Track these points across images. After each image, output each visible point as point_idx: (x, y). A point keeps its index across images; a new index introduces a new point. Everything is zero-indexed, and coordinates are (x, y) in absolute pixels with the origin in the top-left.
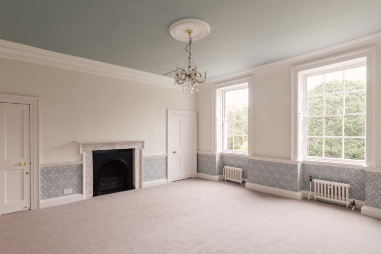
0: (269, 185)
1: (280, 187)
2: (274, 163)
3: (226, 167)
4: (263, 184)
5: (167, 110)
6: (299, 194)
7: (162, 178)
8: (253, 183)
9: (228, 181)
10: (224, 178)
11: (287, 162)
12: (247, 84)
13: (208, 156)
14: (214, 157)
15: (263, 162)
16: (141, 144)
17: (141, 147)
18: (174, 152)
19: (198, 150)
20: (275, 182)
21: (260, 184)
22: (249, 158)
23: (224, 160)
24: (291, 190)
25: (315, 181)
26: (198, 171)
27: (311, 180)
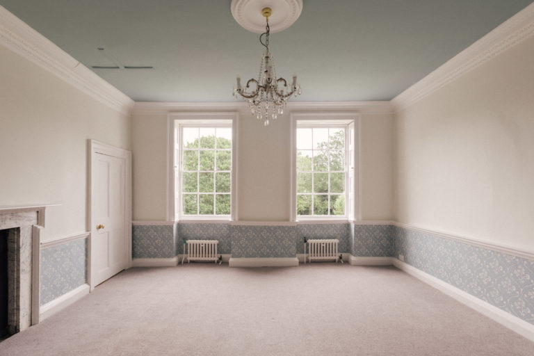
0: (262, 256)
1: (276, 255)
2: (269, 227)
3: (189, 242)
4: (255, 257)
5: (88, 143)
6: (296, 260)
7: (78, 286)
8: (240, 257)
9: (193, 263)
10: (186, 258)
11: (284, 224)
12: (230, 121)
13: (156, 227)
14: (171, 228)
15: (254, 228)
16: (34, 215)
17: (34, 222)
18: (100, 227)
19: (133, 219)
20: (270, 250)
21: (251, 256)
22: (233, 224)
23: (184, 232)
24: (289, 257)
25: (310, 241)
26: (134, 255)
27: (305, 241)
